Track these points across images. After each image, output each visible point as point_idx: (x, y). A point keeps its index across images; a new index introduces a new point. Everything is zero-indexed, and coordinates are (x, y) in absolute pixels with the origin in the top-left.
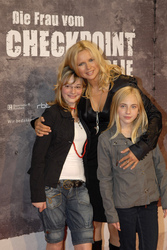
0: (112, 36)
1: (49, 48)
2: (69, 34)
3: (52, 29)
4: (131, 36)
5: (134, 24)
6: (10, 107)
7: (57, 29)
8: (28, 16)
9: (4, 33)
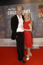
0: (25, 10)
1: (14, 13)
3: (14, 11)
5: (30, 8)
6: (9, 22)
7: (15, 10)
9: (7, 12)
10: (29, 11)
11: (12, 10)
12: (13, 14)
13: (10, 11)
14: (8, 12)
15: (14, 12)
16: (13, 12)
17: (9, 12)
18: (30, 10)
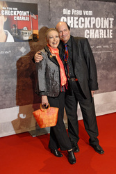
0: (104, 19)
1: (78, 24)
2: (86, 18)
4: (112, 19)
5: (113, 14)
7: (81, 16)
8: (69, 11)
9: (60, 18)
10: (111, 22)
11: (74, 16)
12: (76, 26)
13: (69, 18)
14: (63, 18)
15: (78, 20)
16: (75, 21)
17: (65, 18)
18: (113, 19)
